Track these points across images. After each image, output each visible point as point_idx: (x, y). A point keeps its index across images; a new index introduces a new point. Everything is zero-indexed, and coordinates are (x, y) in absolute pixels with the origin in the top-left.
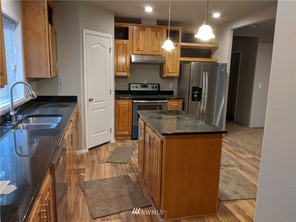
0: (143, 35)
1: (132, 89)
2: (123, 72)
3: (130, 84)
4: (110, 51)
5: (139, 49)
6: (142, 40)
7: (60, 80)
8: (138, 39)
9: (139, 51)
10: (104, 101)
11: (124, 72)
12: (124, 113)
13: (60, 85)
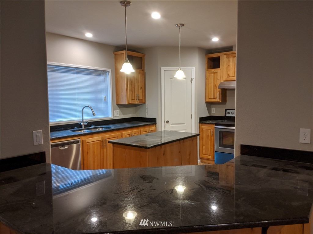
0: (233, 62)
1: (227, 115)
2: (213, 98)
3: (226, 110)
4: (192, 81)
5: (229, 76)
6: (232, 67)
7: (147, 106)
8: (228, 66)
9: (230, 77)
10: (184, 124)
11: (215, 98)
12: (207, 137)
13: (147, 110)
